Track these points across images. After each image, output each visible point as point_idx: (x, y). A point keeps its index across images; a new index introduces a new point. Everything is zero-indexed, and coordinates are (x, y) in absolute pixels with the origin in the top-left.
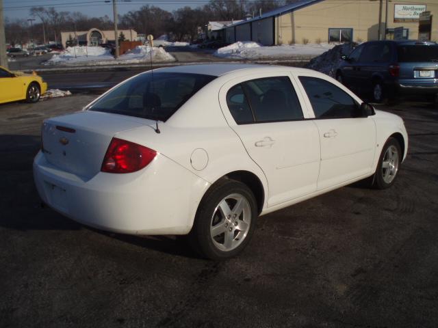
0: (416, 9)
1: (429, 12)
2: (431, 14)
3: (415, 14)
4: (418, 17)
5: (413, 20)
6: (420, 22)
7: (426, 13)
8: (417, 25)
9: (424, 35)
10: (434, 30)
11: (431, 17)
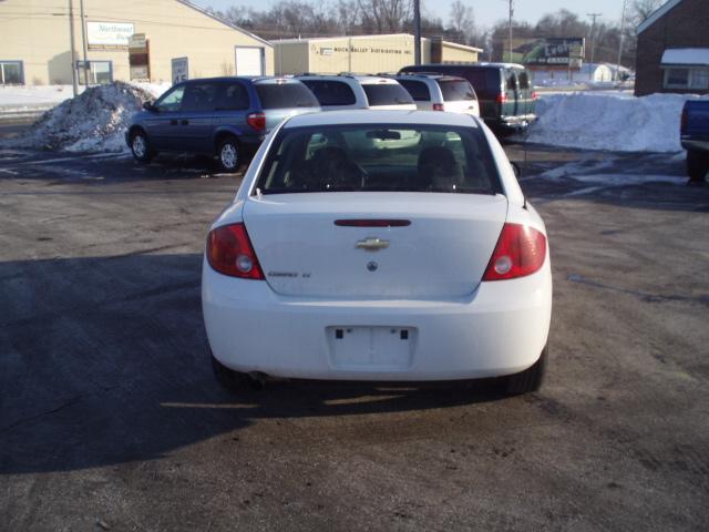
0: (120, 30)
1: (143, 35)
2: (147, 37)
3: (118, 37)
4: (126, 42)
5: (117, 48)
6: (130, 50)
7: (137, 36)
8: (127, 54)
9: (140, 70)
10: (152, 61)
11: (147, 43)
